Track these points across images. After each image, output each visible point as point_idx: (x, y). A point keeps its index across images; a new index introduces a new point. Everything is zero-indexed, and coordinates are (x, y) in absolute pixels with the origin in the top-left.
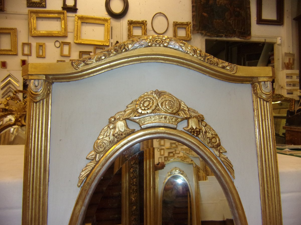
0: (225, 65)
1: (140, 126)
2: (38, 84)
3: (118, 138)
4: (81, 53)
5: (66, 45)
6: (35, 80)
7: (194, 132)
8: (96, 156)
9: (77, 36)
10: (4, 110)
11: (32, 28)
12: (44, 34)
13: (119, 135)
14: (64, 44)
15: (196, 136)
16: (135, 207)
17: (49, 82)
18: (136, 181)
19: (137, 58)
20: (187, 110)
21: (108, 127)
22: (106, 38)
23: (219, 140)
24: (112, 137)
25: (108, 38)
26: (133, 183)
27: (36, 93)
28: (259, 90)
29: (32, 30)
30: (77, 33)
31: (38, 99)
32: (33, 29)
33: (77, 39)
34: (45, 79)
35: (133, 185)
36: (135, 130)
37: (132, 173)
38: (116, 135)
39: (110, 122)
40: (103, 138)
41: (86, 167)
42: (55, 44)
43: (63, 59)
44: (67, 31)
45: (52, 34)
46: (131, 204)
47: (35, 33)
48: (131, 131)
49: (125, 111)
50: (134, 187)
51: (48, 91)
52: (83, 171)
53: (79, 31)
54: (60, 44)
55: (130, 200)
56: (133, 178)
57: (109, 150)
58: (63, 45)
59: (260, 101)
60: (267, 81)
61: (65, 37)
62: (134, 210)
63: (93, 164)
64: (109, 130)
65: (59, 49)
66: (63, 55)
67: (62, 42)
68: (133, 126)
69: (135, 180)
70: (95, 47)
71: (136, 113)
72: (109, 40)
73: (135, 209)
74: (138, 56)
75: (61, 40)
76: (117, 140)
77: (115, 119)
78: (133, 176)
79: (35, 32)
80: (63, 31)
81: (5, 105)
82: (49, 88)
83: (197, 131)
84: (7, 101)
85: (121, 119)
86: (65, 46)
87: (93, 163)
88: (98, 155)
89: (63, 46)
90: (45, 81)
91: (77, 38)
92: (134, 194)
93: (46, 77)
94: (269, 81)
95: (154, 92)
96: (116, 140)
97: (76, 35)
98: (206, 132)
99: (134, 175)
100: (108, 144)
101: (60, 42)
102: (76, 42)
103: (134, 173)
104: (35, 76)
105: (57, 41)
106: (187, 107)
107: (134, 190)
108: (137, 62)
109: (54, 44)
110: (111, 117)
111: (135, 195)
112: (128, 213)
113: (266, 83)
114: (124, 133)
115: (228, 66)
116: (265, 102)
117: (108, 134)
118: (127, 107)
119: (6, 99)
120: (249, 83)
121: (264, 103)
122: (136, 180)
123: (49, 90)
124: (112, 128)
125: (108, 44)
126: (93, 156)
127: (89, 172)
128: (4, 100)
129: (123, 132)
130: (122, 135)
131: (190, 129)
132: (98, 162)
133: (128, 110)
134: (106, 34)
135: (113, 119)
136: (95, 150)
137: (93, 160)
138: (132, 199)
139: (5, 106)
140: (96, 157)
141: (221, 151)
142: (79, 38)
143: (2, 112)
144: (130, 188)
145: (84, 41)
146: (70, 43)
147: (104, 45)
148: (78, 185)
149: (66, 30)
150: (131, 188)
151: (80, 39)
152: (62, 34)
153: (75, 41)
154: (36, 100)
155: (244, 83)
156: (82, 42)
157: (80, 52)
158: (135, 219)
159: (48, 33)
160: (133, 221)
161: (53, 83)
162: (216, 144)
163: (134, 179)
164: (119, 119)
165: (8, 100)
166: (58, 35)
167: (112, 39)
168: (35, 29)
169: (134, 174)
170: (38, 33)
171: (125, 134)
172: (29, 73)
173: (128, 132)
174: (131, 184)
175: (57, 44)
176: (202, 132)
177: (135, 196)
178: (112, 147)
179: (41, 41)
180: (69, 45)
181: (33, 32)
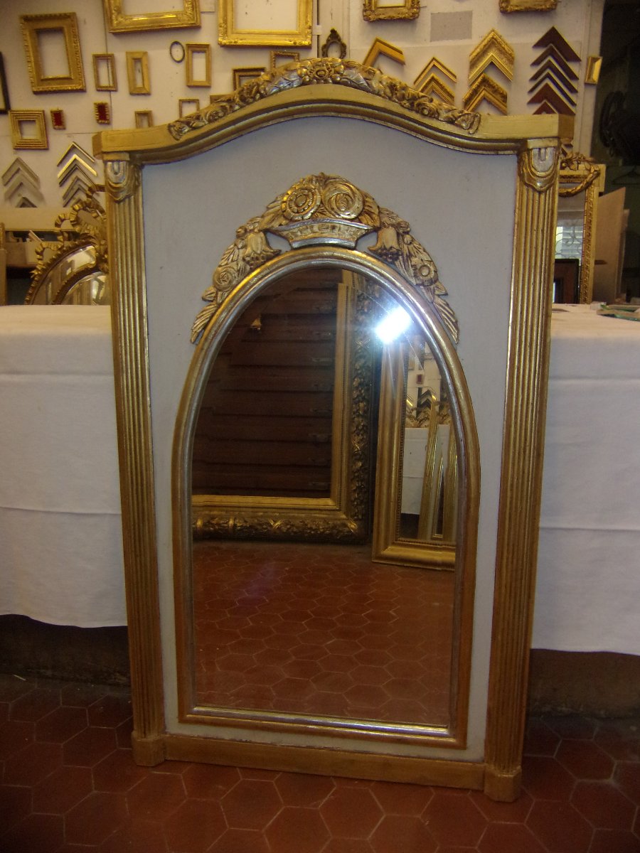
0: (453, 116)
1: (290, 244)
2: (119, 168)
3: (252, 265)
4: (237, 74)
5: (199, 52)
6: (112, 161)
7: (386, 255)
8: (217, 294)
9: (225, 21)
10: (71, 235)
11: (112, 7)
12: (141, 24)
13: (253, 258)
14: (193, 52)
15: (391, 263)
16: (360, 464)
17: (135, 166)
18: (366, 408)
19: (285, 110)
20: (376, 211)
21: (235, 245)
22: (303, 22)
23: (436, 272)
24: (241, 263)
25: (307, 22)
26: (358, 411)
27: (118, 186)
28: (526, 169)
29: (111, 14)
30: (225, 15)
31: (121, 196)
32: (114, 12)
33: (226, 33)
34: (129, 159)
35: (358, 416)
36: (280, 251)
37: (357, 388)
38: (248, 259)
39: (239, 236)
40: (227, 264)
41: (203, 312)
42: (171, 53)
43: (193, 95)
44: (199, 8)
45: (161, 22)
46: (353, 455)
47: (120, 22)
48: (273, 253)
49: (263, 217)
50: (361, 419)
51: (135, 182)
52: (197, 319)
53: (229, 7)
54: (184, 51)
55: (351, 447)
56: (359, 401)
57: (237, 285)
58: (190, 52)
59: (528, 190)
60: (546, 148)
61: (195, 28)
62: (358, 471)
63: (212, 308)
64: (237, 251)
65: (182, 67)
66: (192, 84)
67: (189, 46)
68: (277, 244)
69: (361, 405)
70: (273, 52)
71: (282, 218)
72: (310, 28)
73: (361, 467)
74: (286, 105)
75: (186, 39)
76: (251, 268)
77: (246, 230)
78: (358, 396)
79: (120, 19)
80: (189, 11)
81: (71, 222)
82: (136, 176)
83: (392, 254)
84: (76, 213)
85: (256, 230)
86: (196, 55)
87: (212, 306)
88: (220, 293)
89: (192, 57)
90: (129, 163)
91: (226, 28)
92: (358, 435)
93: (130, 157)
94: (551, 147)
95: (316, 177)
96: (248, 268)
97: (221, 21)
98: (410, 256)
99: (362, 394)
100: (236, 274)
101: (184, 44)
102: (224, 42)
103: (360, 389)
104: (112, 154)
105: (176, 43)
106: (378, 207)
107: (360, 427)
108: (286, 119)
109: (167, 51)
110: (241, 228)
111: (360, 437)
112: (344, 474)
113: (543, 151)
114: (262, 255)
115: (460, 117)
116: (537, 195)
117: (235, 258)
118: (268, 209)
119: (74, 209)
120: (512, 152)
121: (533, 195)
122: (365, 406)
123: (137, 179)
124: (242, 248)
125: (306, 43)
126: (213, 295)
127: (207, 320)
128: (69, 210)
129: (260, 254)
130: (257, 259)
131: (380, 248)
132: (220, 305)
133: (268, 215)
134: (303, 8)
135: (243, 232)
136: (215, 285)
137: (212, 301)
138: (354, 447)
139: (73, 225)
140: (216, 297)
141: (437, 292)
142: (229, 30)
143: (69, 239)
144: (351, 421)
145: (242, 36)
146: (207, 46)
147: (297, 44)
148: (191, 340)
149: (196, 8)
150: (353, 422)
151: (233, 33)
152: (186, 21)
153: (220, 39)
154: (117, 197)
155: (500, 152)
156: (240, 42)
157: (235, 71)
158: (358, 487)
159: (152, 22)
160: (355, 491)
161: (142, 166)
162: (429, 277)
163: (362, 402)
164: (252, 231)
165: (77, 211)
166: (177, 24)
167: (318, 24)
168: (119, 11)
169: (360, 391)
170: (128, 22)
171: (263, 258)
172: (104, 150)
173: (269, 253)
174: (354, 413)
175: (178, 53)
176: (402, 255)
177: (362, 440)
178: (243, 279)
179: (137, 45)
180: (204, 52)
181: (115, 22)
